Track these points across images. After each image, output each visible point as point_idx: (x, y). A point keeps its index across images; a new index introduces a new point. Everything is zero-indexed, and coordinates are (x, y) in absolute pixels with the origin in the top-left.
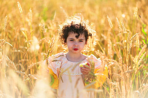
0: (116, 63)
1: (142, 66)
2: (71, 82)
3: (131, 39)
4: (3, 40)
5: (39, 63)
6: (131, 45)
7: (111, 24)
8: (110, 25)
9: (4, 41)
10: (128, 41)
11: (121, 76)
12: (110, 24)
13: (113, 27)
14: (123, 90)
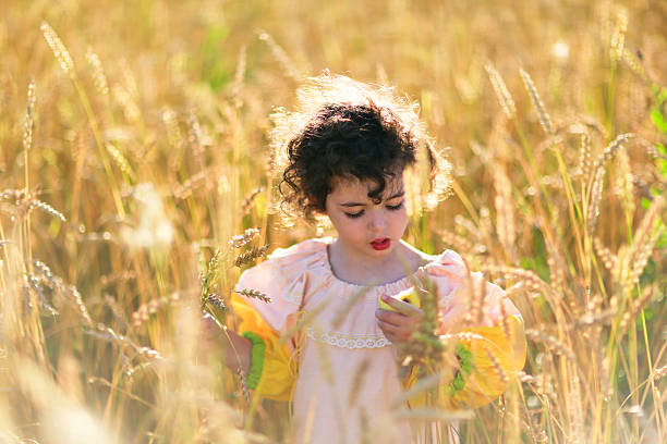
0: (534, 282)
1: (652, 292)
2: (331, 381)
3: (596, 163)
4: (22, 196)
5: (170, 300)
6: (598, 189)
7: (506, 100)
8: (502, 103)
9: (25, 200)
10: (584, 172)
11: (560, 343)
12: (500, 97)
13: (515, 110)
14: (571, 403)
